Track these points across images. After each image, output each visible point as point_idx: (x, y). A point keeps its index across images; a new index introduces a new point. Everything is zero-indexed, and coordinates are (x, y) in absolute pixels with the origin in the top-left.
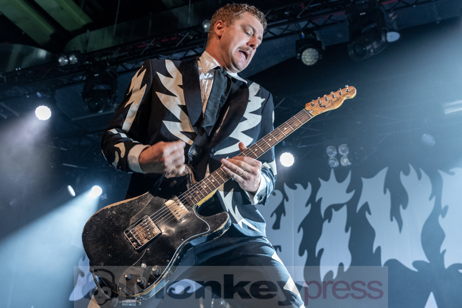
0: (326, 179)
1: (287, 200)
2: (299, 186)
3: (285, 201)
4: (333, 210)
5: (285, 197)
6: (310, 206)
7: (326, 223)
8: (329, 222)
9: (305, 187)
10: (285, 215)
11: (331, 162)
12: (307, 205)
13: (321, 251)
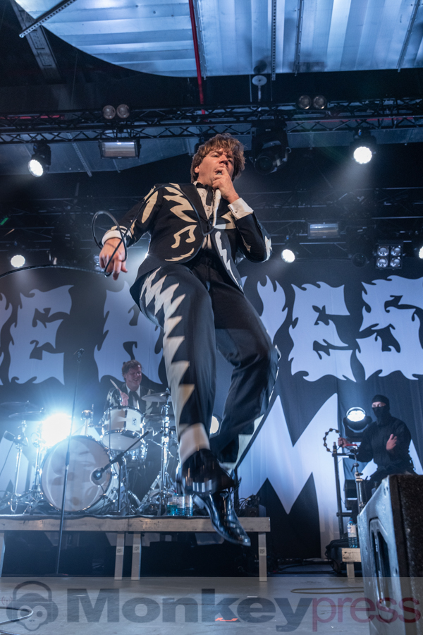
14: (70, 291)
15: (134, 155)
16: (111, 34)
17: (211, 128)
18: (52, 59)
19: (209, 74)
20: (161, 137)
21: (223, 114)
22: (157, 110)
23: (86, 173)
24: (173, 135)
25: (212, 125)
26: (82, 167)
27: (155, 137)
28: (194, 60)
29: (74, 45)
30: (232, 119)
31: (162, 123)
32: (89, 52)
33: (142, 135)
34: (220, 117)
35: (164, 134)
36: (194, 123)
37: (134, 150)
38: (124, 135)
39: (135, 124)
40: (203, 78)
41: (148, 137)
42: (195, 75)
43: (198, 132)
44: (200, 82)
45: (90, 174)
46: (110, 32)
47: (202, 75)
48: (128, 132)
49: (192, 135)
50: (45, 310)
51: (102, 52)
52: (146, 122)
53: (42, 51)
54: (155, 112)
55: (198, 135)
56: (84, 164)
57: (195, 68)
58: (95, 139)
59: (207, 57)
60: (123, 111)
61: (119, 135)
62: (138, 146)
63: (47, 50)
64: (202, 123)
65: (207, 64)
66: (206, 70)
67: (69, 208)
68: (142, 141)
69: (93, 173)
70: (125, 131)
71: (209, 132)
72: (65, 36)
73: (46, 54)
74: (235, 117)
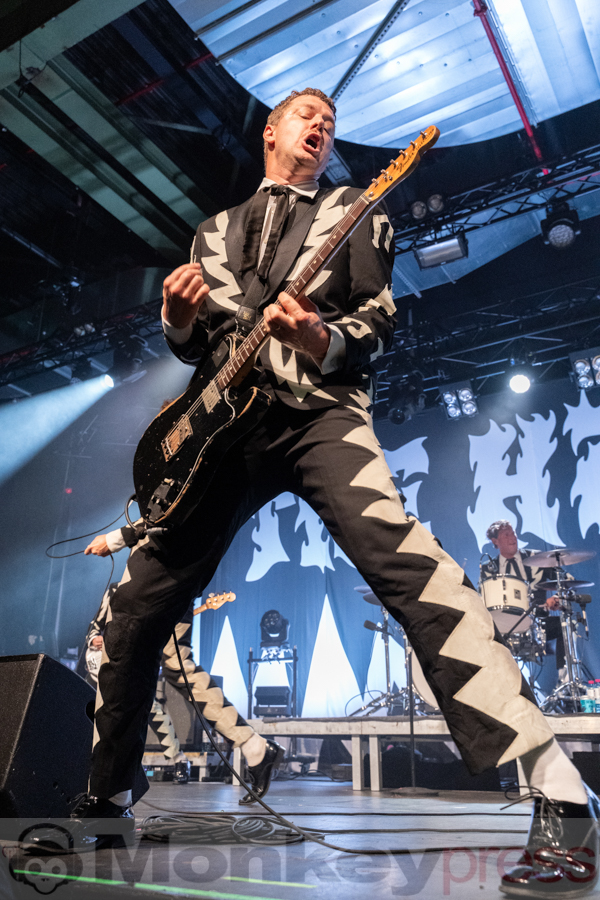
0: (575, 403)
1: (523, 436)
2: (538, 416)
3: (520, 437)
4: (589, 443)
5: (520, 432)
6: (556, 440)
7: (581, 462)
8: (586, 459)
9: (546, 417)
10: (521, 456)
11: (582, 380)
12: (551, 440)
13: (579, 499)
14: (424, 444)
15: (461, 255)
16: (399, 112)
17: (559, 190)
18: (343, 168)
19: (540, 119)
20: (493, 222)
21: (573, 166)
22: (480, 189)
23: (413, 295)
24: (510, 215)
25: (559, 186)
26: (407, 288)
27: (485, 224)
28: (514, 107)
29: (357, 142)
30: (589, 168)
31: (490, 203)
32: (378, 145)
33: (466, 227)
34: (570, 171)
35: (495, 218)
36: (535, 190)
37: (459, 249)
38: (445, 233)
39: (456, 214)
40: (533, 127)
41: (475, 227)
42: (521, 126)
43: (543, 201)
44: (530, 134)
45: (419, 295)
46: (397, 111)
47: (531, 123)
48: (448, 228)
49: (536, 207)
50: (398, 473)
51: (393, 139)
52: (469, 208)
53: (331, 163)
54: (478, 191)
55: (543, 205)
56: (408, 284)
57: (519, 117)
58: (410, 249)
59: (532, 97)
60: (435, 204)
61: (438, 236)
62: (464, 243)
63: (336, 160)
64: (545, 186)
65: (534, 107)
66: (534, 114)
67: (402, 342)
68: (468, 236)
69: (422, 292)
70: (444, 227)
71: (558, 196)
72: (345, 135)
73: (336, 165)
74: (591, 164)
